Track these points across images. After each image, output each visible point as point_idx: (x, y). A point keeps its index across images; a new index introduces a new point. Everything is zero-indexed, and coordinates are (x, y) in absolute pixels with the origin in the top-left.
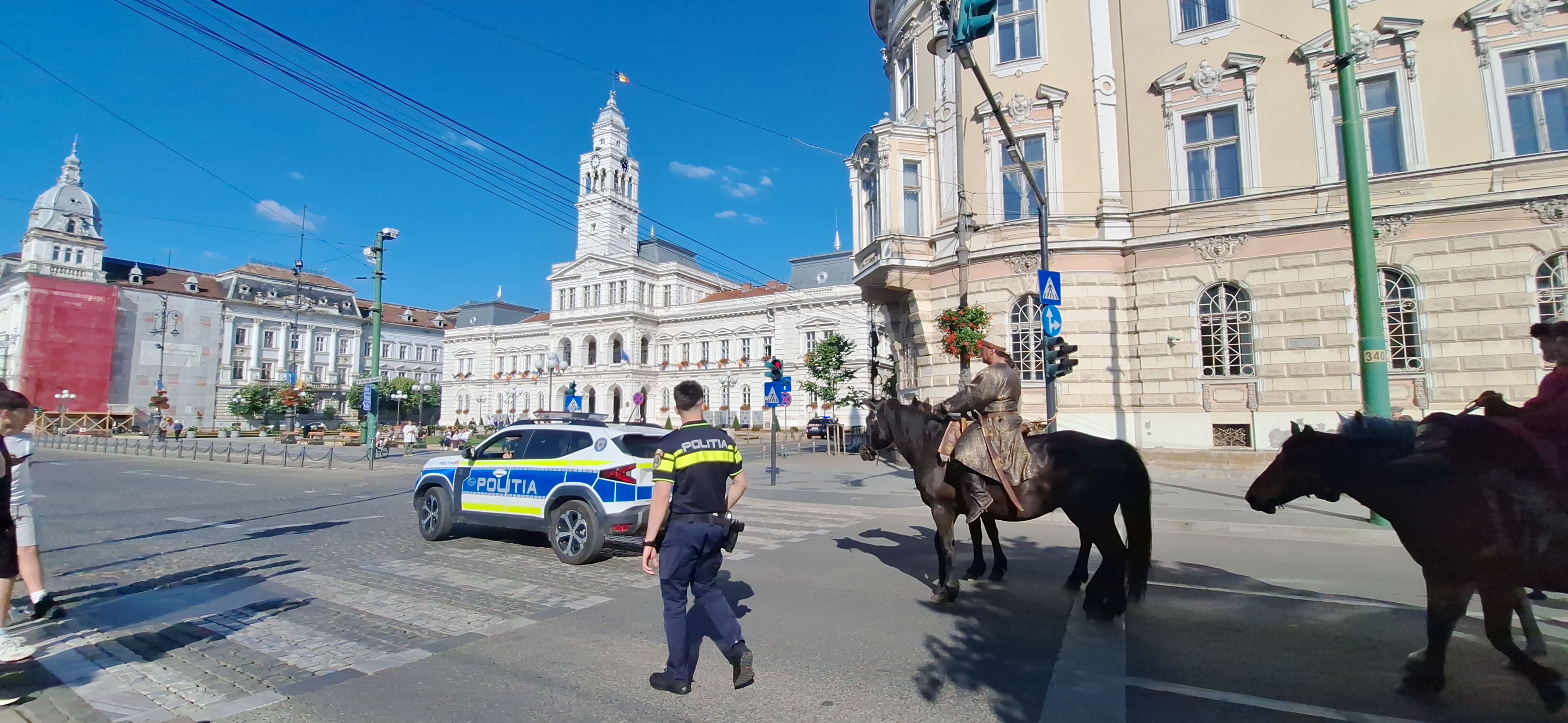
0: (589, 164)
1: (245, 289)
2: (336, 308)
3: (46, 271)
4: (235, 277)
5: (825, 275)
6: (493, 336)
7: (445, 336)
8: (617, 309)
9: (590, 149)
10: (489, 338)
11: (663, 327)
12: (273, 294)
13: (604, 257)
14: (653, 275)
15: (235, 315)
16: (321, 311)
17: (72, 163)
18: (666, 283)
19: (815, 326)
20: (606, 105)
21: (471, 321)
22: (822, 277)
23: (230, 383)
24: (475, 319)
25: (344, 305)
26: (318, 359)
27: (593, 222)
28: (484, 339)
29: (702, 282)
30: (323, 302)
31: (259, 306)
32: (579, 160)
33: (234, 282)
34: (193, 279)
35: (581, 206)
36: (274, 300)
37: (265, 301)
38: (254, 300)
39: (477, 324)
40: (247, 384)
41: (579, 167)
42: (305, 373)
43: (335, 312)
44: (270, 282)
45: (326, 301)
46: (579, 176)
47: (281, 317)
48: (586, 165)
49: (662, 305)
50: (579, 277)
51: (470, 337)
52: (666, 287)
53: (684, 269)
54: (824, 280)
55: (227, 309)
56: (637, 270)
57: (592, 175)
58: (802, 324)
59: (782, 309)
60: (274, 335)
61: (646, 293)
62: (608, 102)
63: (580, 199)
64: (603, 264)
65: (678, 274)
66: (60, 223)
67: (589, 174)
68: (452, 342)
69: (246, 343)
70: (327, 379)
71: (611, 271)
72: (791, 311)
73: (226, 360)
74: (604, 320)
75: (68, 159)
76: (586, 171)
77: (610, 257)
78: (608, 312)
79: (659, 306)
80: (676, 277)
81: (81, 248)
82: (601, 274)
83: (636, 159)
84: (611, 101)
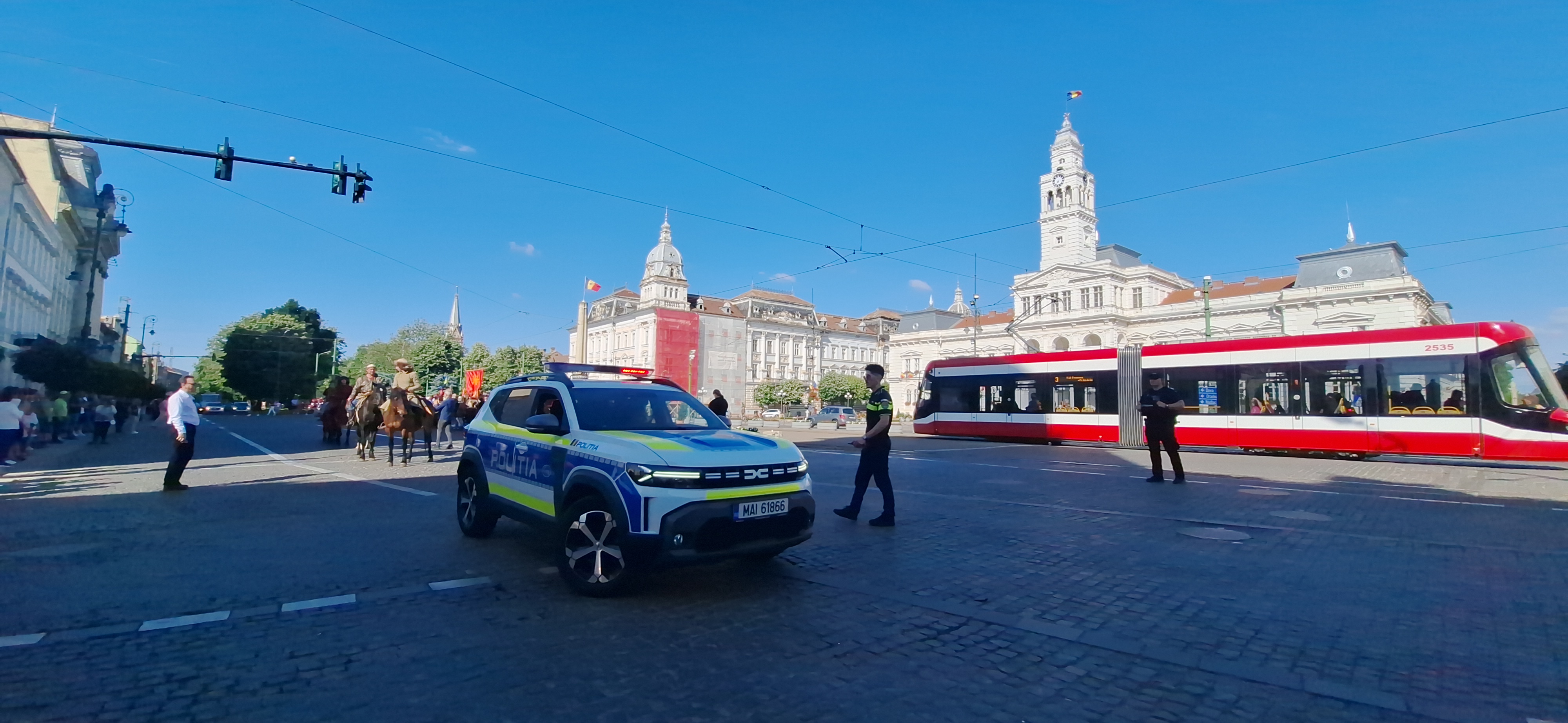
0: (1052, 183)
1: (756, 310)
2: (805, 321)
3: (662, 304)
4: (750, 300)
5: (1349, 269)
6: (940, 339)
7: (890, 340)
8: (1093, 312)
9: (1048, 171)
10: (937, 341)
11: (1134, 327)
12: (771, 312)
13: (1074, 266)
14: (1123, 279)
15: (753, 329)
16: (798, 323)
17: (667, 228)
18: (1135, 286)
19: (1341, 322)
20: (1060, 127)
21: (914, 327)
22: (1345, 272)
23: (752, 381)
24: (917, 325)
25: (809, 318)
26: (797, 361)
27: (1059, 236)
28: (933, 342)
29: (1165, 282)
30: (798, 315)
31: (764, 322)
32: (1039, 180)
33: (750, 305)
34: (727, 305)
35: (1043, 222)
36: (772, 316)
37: (768, 318)
38: (761, 317)
39: (920, 329)
40: (760, 381)
41: (1040, 187)
42: (791, 373)
43: (805, 324)
44: (768, 303)
45: (800, 315)
46: (1040, 195)
47: (775, 330)
48: (1047, 183)
49: (1132, 307)
50: (1046, 285)
51: (918, 341)
52: (1135, 289)
53: (1153, 271)
54: (1348, 275)
55: (749, 326)
56: (1112, 276)
57: (1055, 193)
58: (1323, 320)
59: (1296, 306)
60: (772, 343)
61: (1118, 295)
62: (1064, 124)
63: (1042, 216)
64: (1074, 272)
65: (1149, 277)
66: (667, 271)
67: (1050, 193)
68: (899, 345)
69: (758, 351)
70: (802, 377)
71: (1084, 279)
72: (1305, 308)
73: (749, 365)
74: (1078, 324)
75: (663, 226)
76: (1048, 190)
77: (1081, 266)
78: (1081, 316)
79: (1127, 307)
80: (1147, 279)
81: (677, 287)
82: (1070, 282)
83: (1092, 172)
84: (1066, 123)
